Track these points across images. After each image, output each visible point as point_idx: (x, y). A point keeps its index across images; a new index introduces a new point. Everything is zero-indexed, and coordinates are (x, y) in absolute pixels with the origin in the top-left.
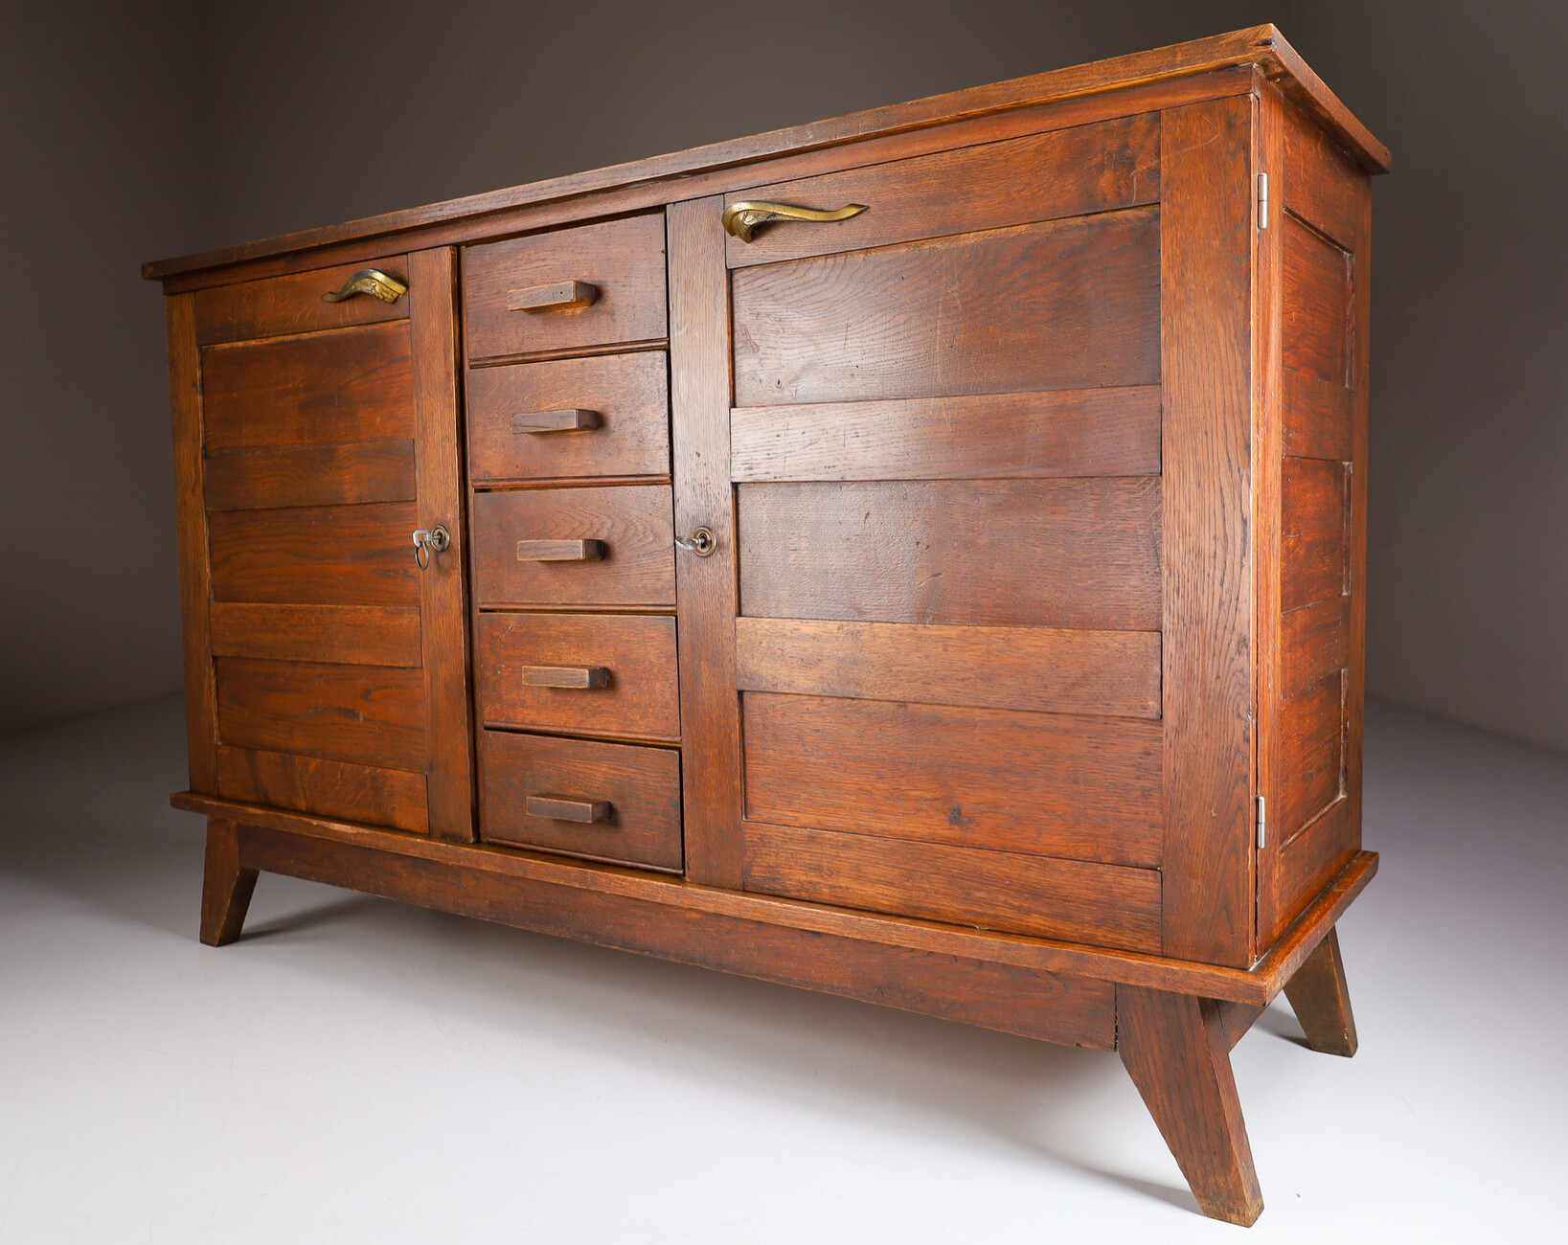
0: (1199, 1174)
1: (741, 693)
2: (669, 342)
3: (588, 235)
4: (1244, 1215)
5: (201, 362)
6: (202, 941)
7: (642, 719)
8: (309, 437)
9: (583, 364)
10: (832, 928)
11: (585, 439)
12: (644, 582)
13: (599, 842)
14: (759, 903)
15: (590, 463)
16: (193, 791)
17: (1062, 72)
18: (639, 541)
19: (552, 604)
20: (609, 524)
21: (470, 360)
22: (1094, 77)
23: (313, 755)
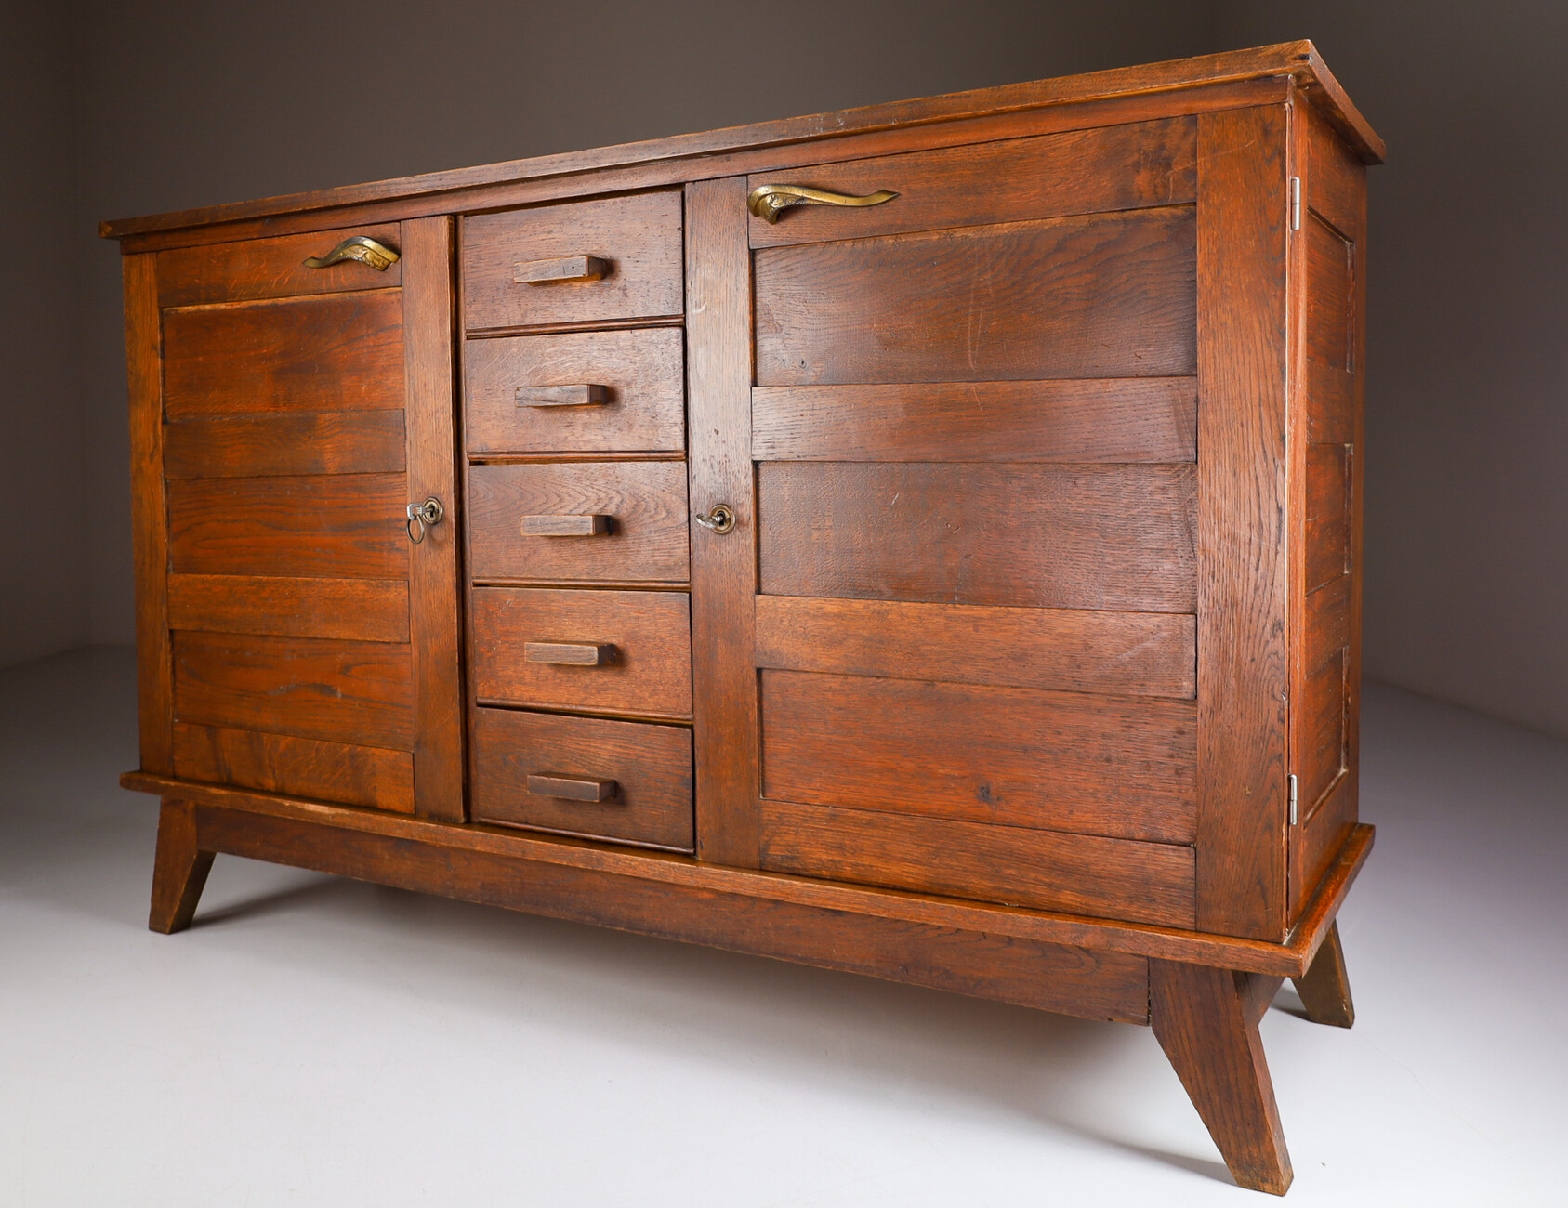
0: (1233, 1144)
1: (759, 671)
2: (685, 319)
3: (599, 210)
4: (1277, 1184)
5: (162, 325)
6: (151, 929)
7: (651, 696)
8: (285, 405)
9: (591, 338)
10: (856, 906)
11: (593, 414)
12: (655, 558)
13: (603, 820)
14: (779, 882)
15: (599, 437)
16: (142, 771)
17: (1101, 74)
18: (651, 517)
19: (554, 580)
20: (617, 499)
21: (467, 331)
22: (1133, 81)
23: (284, 733)
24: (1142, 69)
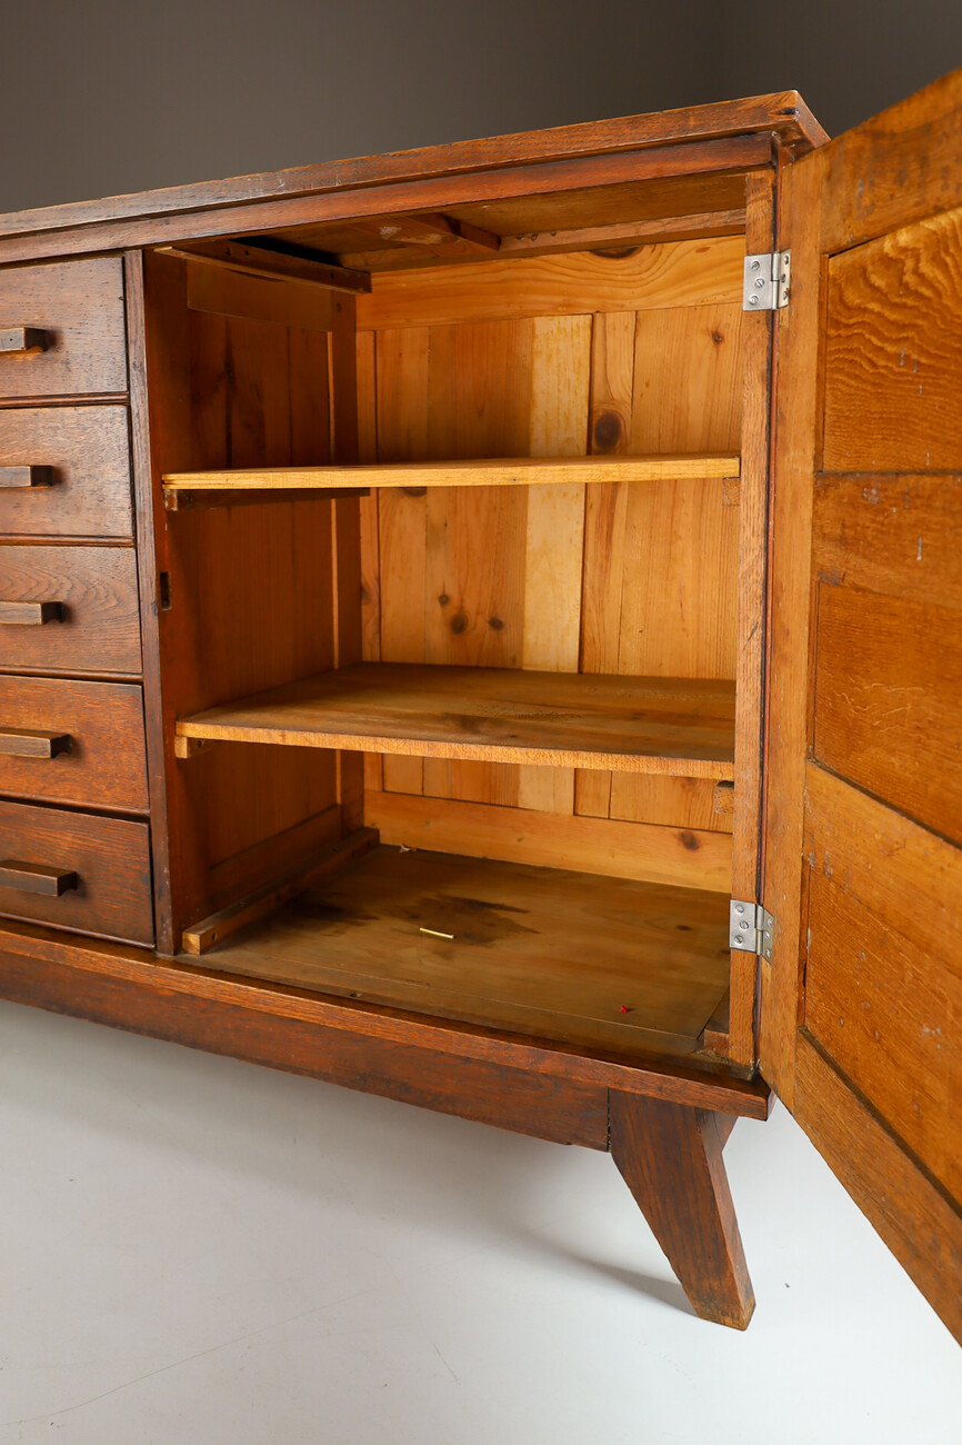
0: (693, 1277)
2: (129, 396)
3: (38, 276)
4: (738, 1318)
7: (108, 788)
9: (36, 415)
11: (40, 495)
12: (108, 648)
13: (64, 914)
14: (235, 987)
15: (46, 520)
17: (561, 130)
18: (101, 605)
19: (10, 666)
20: (68, 586)
22: (597, 138)
24: (606, 124)
